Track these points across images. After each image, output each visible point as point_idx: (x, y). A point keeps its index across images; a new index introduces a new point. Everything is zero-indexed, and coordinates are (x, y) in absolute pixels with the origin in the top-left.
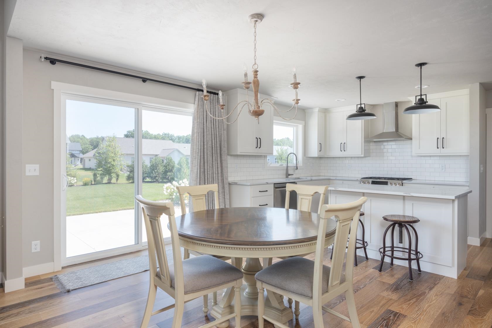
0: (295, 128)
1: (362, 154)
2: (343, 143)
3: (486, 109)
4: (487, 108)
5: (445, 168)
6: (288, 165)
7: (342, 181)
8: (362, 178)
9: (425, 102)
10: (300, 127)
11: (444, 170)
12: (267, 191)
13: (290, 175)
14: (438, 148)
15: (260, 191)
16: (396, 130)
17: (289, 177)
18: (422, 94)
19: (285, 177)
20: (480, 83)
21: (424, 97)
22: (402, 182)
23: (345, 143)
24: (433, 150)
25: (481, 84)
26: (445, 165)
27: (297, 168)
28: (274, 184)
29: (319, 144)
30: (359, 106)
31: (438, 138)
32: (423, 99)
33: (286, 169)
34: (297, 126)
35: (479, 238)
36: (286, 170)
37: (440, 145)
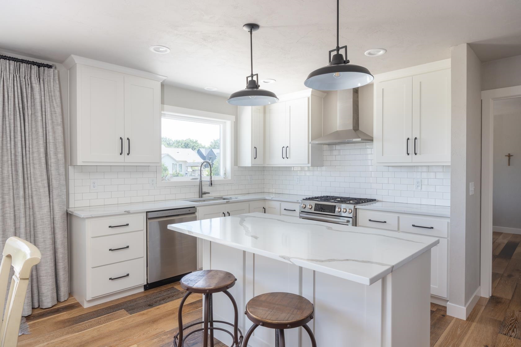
0: (221, 125)
1: (308, 163)
2: (285, 147)
3: (482, 91)
4: (483, 89)
5: (421, 185)
6: (202, 180)
7: (279, 202)
8: (303, 199)
9: (345, 61)
10: (229, 125)
11: (420, 188)
12: (127, 225)
13: (205, 193)
14: (408, 154)
15: (110, 227)
16: (353, 127)
17: (204, 196)
18: (340, 46)
19: (198, 197)
20: (467, 43)
21: (342, 52)
22: (356, 207)
23: (288, 147)
24: (401, 157)
25: (471, 46)
26: (421, 180)
27: (211, 183)
28: (147, 212)
29: (253, 147)
30: (250, 79)
31: (408, 139)
32: (341, 55)
33: (199, 185)
34: (225, 122)
35: (465, 307)
36: (199, 187)
37: (411, 150)
